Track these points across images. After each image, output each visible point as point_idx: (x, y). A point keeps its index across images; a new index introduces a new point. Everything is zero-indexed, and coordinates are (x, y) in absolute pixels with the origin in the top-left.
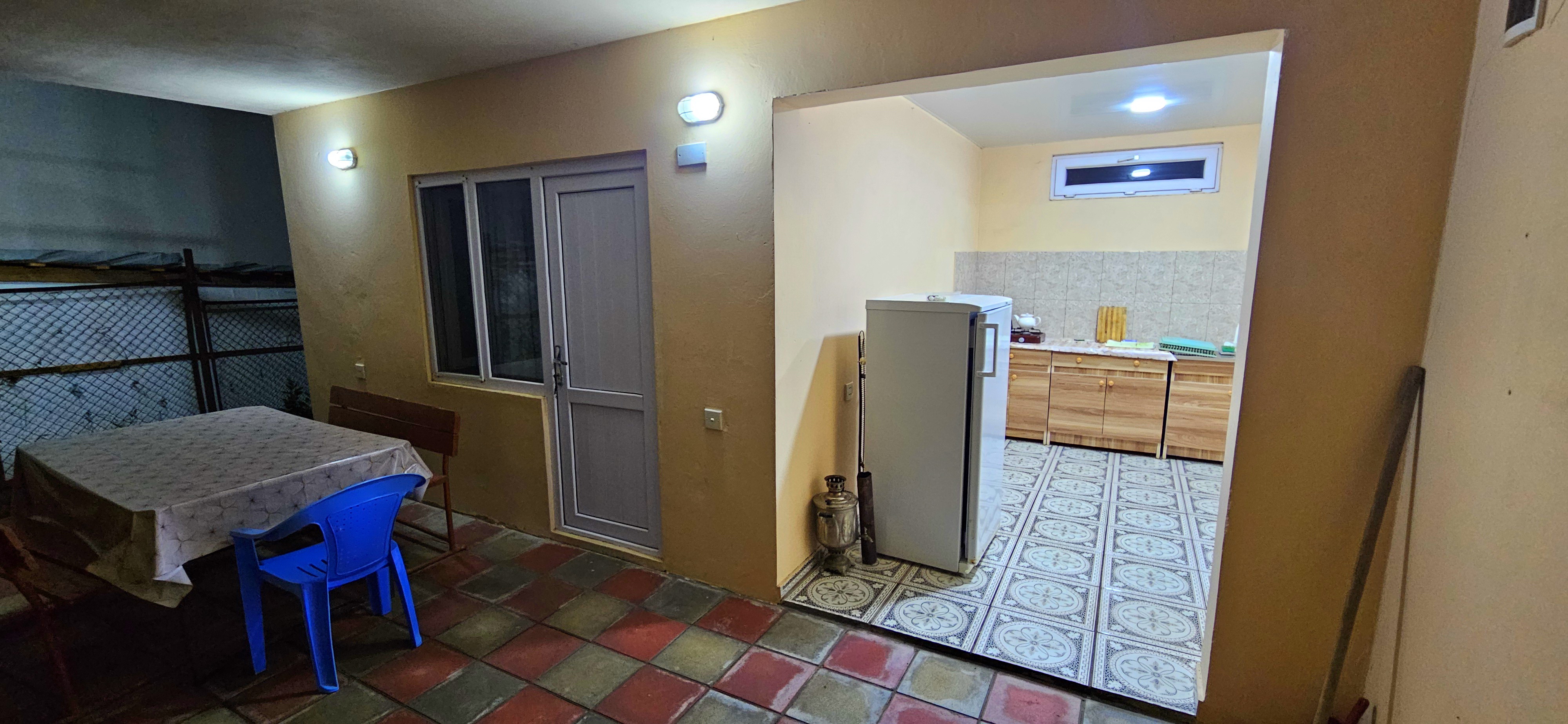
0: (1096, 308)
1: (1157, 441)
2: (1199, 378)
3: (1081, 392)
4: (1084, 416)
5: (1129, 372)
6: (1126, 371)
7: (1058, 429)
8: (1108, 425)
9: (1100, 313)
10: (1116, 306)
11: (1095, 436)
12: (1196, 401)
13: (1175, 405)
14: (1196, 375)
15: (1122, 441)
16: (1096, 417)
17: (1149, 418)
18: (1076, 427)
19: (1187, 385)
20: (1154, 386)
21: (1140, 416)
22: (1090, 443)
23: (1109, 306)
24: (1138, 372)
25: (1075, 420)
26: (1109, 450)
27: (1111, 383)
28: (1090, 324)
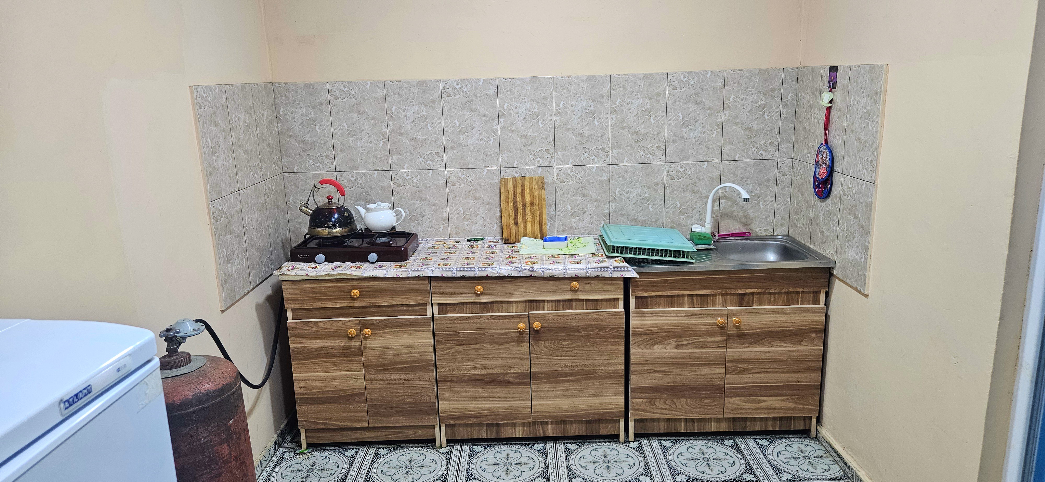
0: (496, 180)
1: (618, 415)
2: (671, 300)
3: (489, 347)
4: (497, 389)
5: (564, 301)
6: (558, 301)
7: (459, 418)
8: (540, 398)
9: (503, 190)
10: (528, 175)
11: (522, 421)
12: (671, 341)
13: (640, 351)
14: (668, 296)
15: (564, 423)
16: (520, 388)
17: (601, 378)
18: (489, 408)
19: (656, 314)
20: (605, 322)
21: (589, 376)
22: (514, 432)
23: (517, 175)
24: (577, 300)
25: (485, 399)
26: (545, 439)
27: (537, 325)
28: (489, 210)
